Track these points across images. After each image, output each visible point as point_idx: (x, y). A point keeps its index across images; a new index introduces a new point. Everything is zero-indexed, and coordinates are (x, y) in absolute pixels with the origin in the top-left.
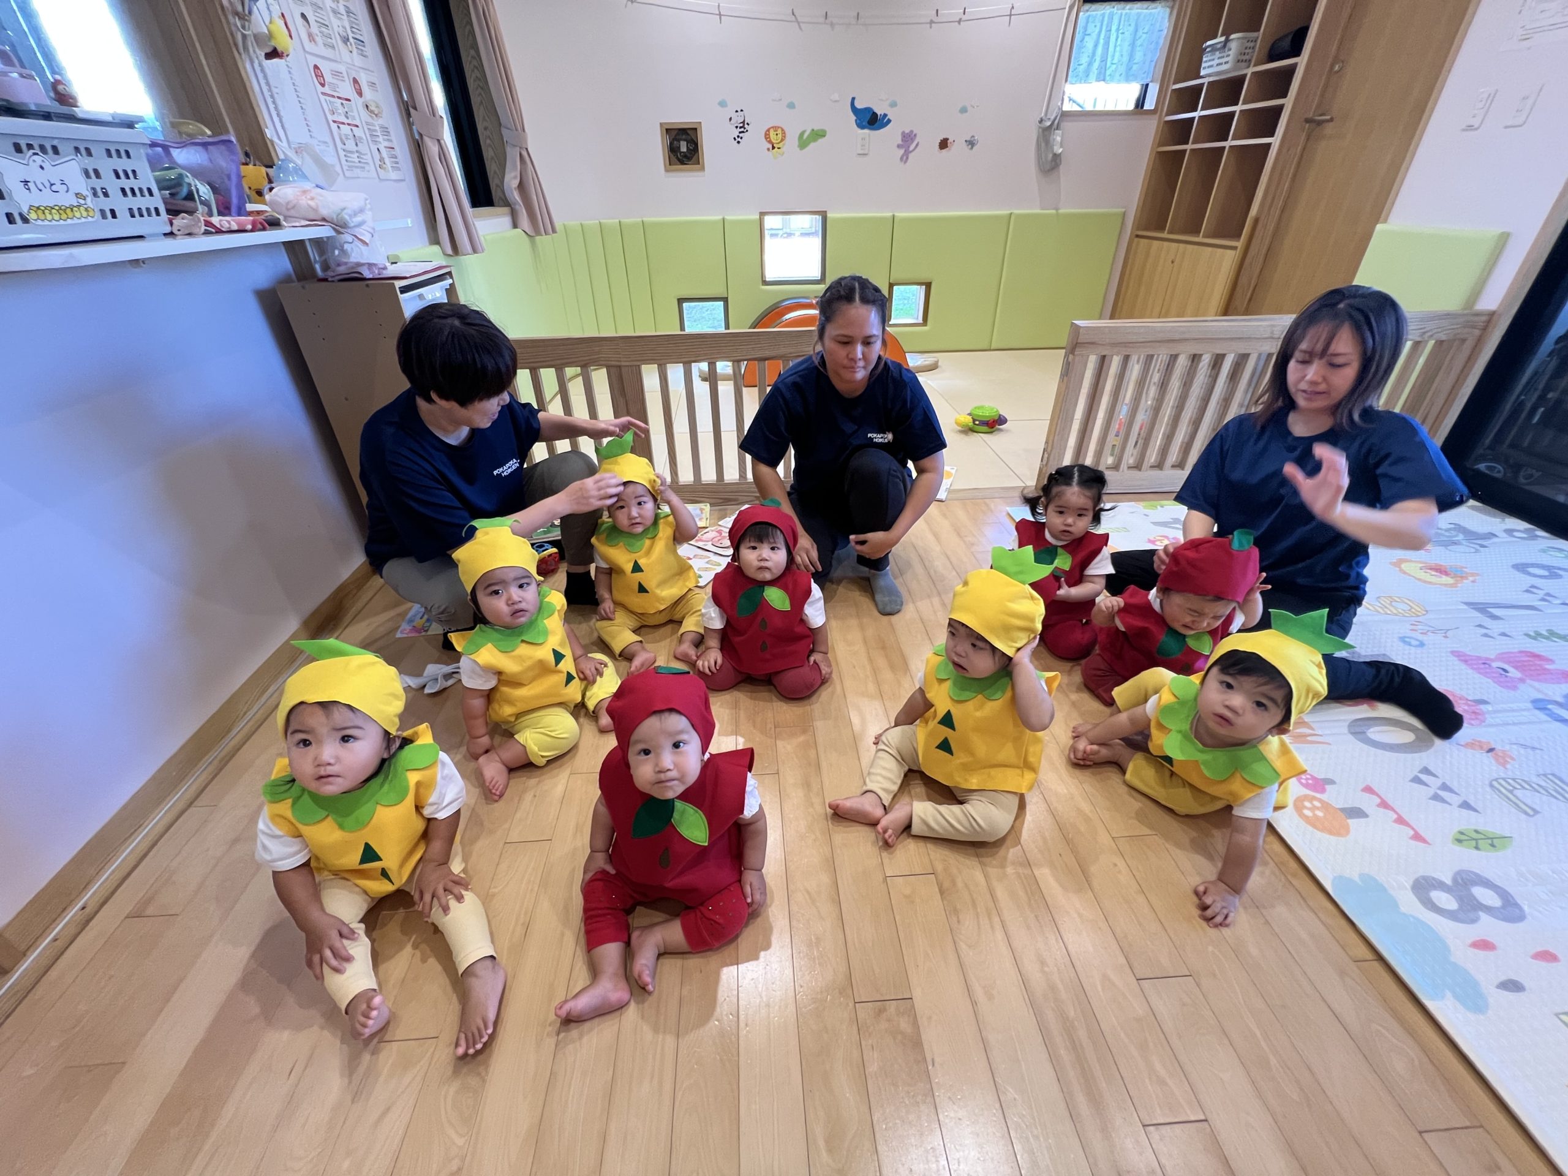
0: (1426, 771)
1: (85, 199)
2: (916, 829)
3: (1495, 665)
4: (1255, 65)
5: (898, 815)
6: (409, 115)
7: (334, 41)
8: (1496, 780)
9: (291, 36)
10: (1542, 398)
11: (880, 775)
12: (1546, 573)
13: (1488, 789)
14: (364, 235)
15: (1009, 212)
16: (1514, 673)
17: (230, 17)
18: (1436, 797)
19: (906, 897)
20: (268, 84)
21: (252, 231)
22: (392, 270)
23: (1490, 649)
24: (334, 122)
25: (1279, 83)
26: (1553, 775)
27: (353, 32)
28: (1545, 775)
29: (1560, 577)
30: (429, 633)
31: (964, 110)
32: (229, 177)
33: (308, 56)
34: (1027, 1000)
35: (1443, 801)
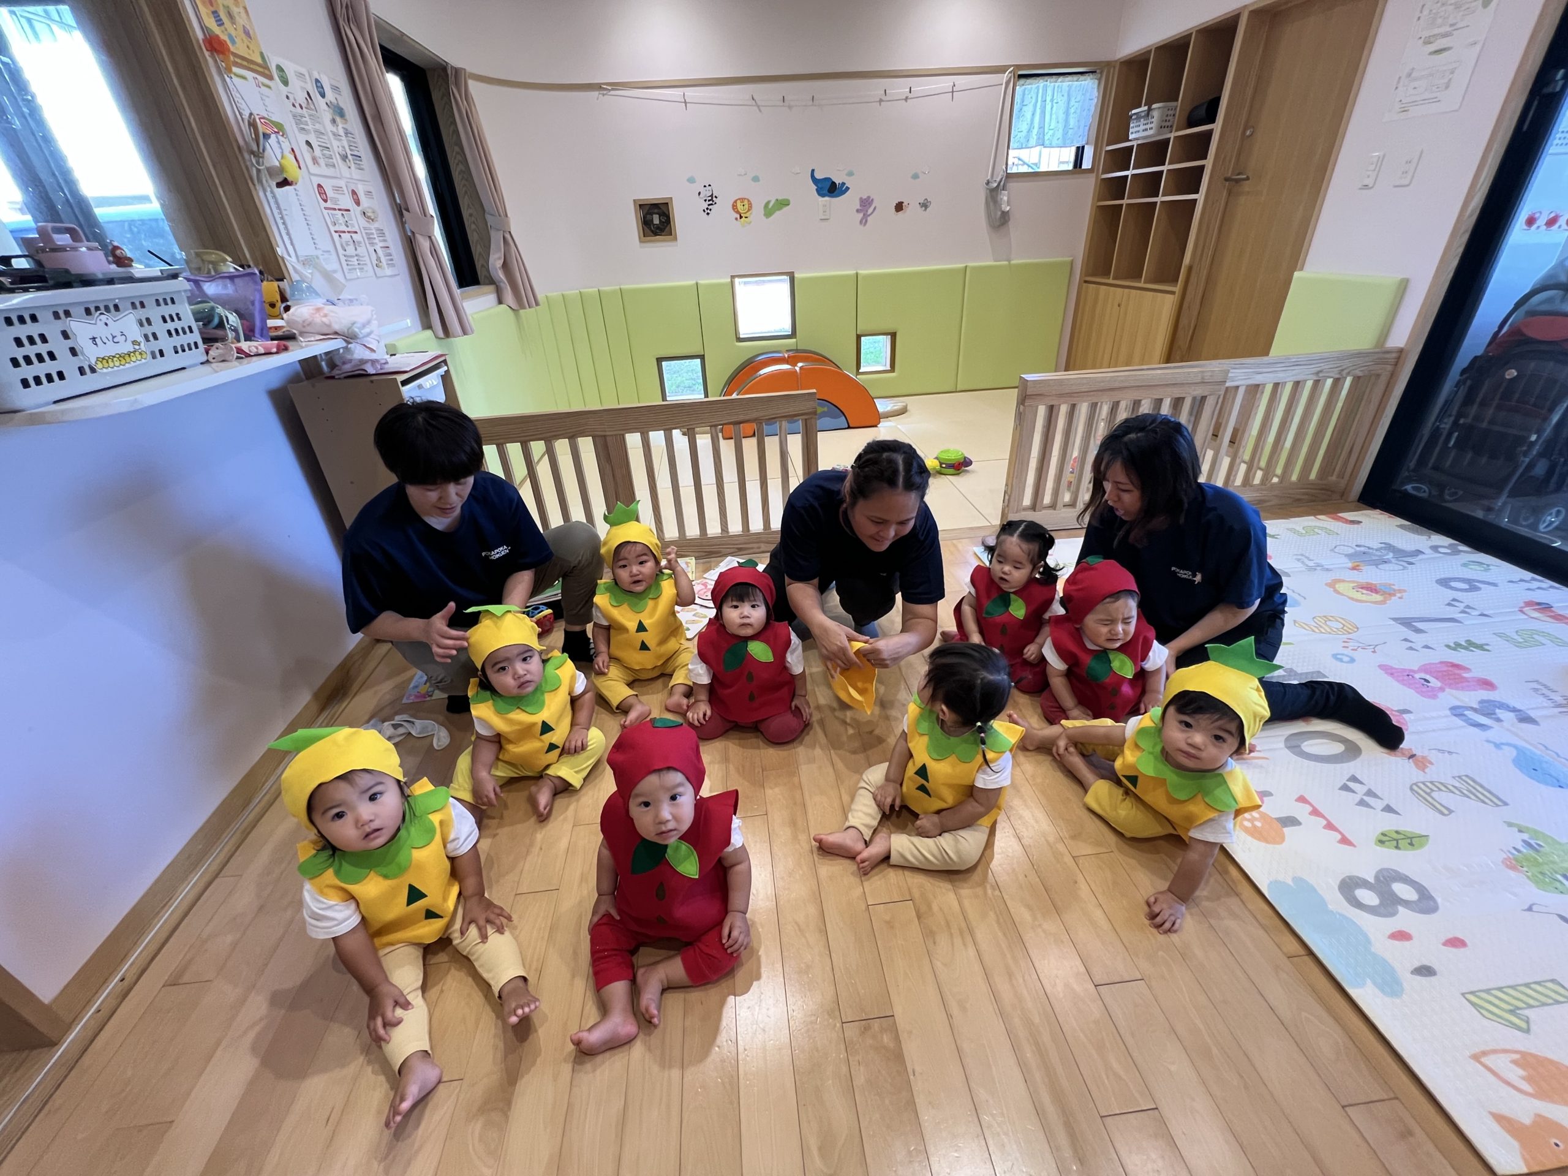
0: (1353, 779)
1: (139, 345)
2: (894, 859)
3: (1417, 676)
4: (1176, 131)
5: (876, 849)
6: (401, 215)
7: (334, 161)
8: (1415, 784)
9: (300, 167)
10: (1455, 423)
11: (861, 811)
12: (1466, 586)
13: (1409, 792)
14: (371, 343)
15: (963, 265)
16: (1435, 683)
17: (246, 156)
18: (1362, 803)
19: (888, 922)
20: (279, 207)
21: (277, 353)
22: (394, 363)
23: (1412, 661)
24: (336, 232)
25: (1198, 146)
26: (1467, 776)
27: (351, 150)
28: (1459, 777)
29: (1479, 589)
30: (433, 698)
31: (915, 176)
32: (253, 303)
33: (312, 177)
34: (998, 1012)
35: (1368, 805)
